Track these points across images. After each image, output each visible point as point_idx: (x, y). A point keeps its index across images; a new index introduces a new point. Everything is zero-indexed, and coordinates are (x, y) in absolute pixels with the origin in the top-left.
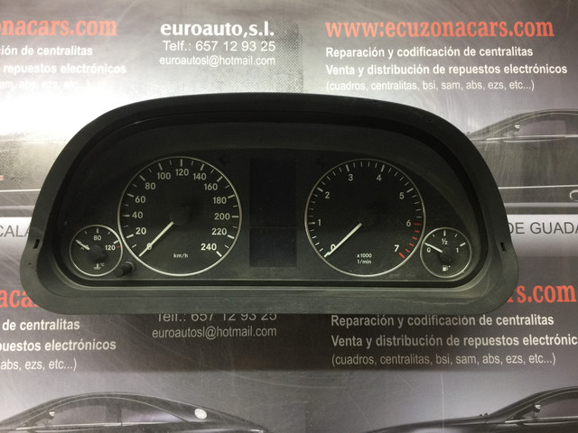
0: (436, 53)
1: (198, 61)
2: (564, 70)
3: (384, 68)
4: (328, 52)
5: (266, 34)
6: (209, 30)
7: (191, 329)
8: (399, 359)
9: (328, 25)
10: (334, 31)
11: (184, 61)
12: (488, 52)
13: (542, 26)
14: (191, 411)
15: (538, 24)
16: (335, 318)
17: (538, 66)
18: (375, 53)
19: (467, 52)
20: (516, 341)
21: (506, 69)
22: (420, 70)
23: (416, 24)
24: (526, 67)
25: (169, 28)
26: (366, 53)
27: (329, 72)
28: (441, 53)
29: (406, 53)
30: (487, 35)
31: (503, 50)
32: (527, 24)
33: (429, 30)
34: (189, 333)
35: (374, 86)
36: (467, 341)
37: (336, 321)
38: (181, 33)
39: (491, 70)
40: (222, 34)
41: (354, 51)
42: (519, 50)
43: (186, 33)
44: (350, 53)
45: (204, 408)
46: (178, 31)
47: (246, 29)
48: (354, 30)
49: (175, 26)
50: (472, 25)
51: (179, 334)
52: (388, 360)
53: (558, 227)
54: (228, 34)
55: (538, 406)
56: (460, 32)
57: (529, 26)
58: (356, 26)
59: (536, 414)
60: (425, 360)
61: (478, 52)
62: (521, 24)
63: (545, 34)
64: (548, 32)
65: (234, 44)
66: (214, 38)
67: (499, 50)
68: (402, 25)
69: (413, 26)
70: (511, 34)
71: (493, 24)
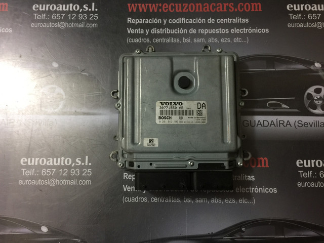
0: (191, 21)
1: (53, 25)
2: (267, 31)
3: (161, 30)
5: (93, 10)
6: (60, 8)
9: (129, 5)
12: (222, 21)
13: (255, 5)
15: (253, 4)
16: (126, 175)
17: (252, 29)
18: (156, 21)
21: (232, 31)
22: (181, 31)
24: (244, 29)
29: (174, 21)
31: (231, 20)
32: (246, 4)
33: (188, 8)
37: (126, 176)
38: (44, 9)
39: (223, 31)
42: (240, 19)
46: (42, 8)
47: (81, 7)
48: (144, 8)
49: (41, 5)
50: (213, 5)
51: (34, 183)
53: (259, 123)
55: (243, 229)
58: (145, 6)
59: (242, 234)
62: (242, 4)
67: (229, 19)
68: (172, 5)
70: (236, 10)
71: (225, 5)
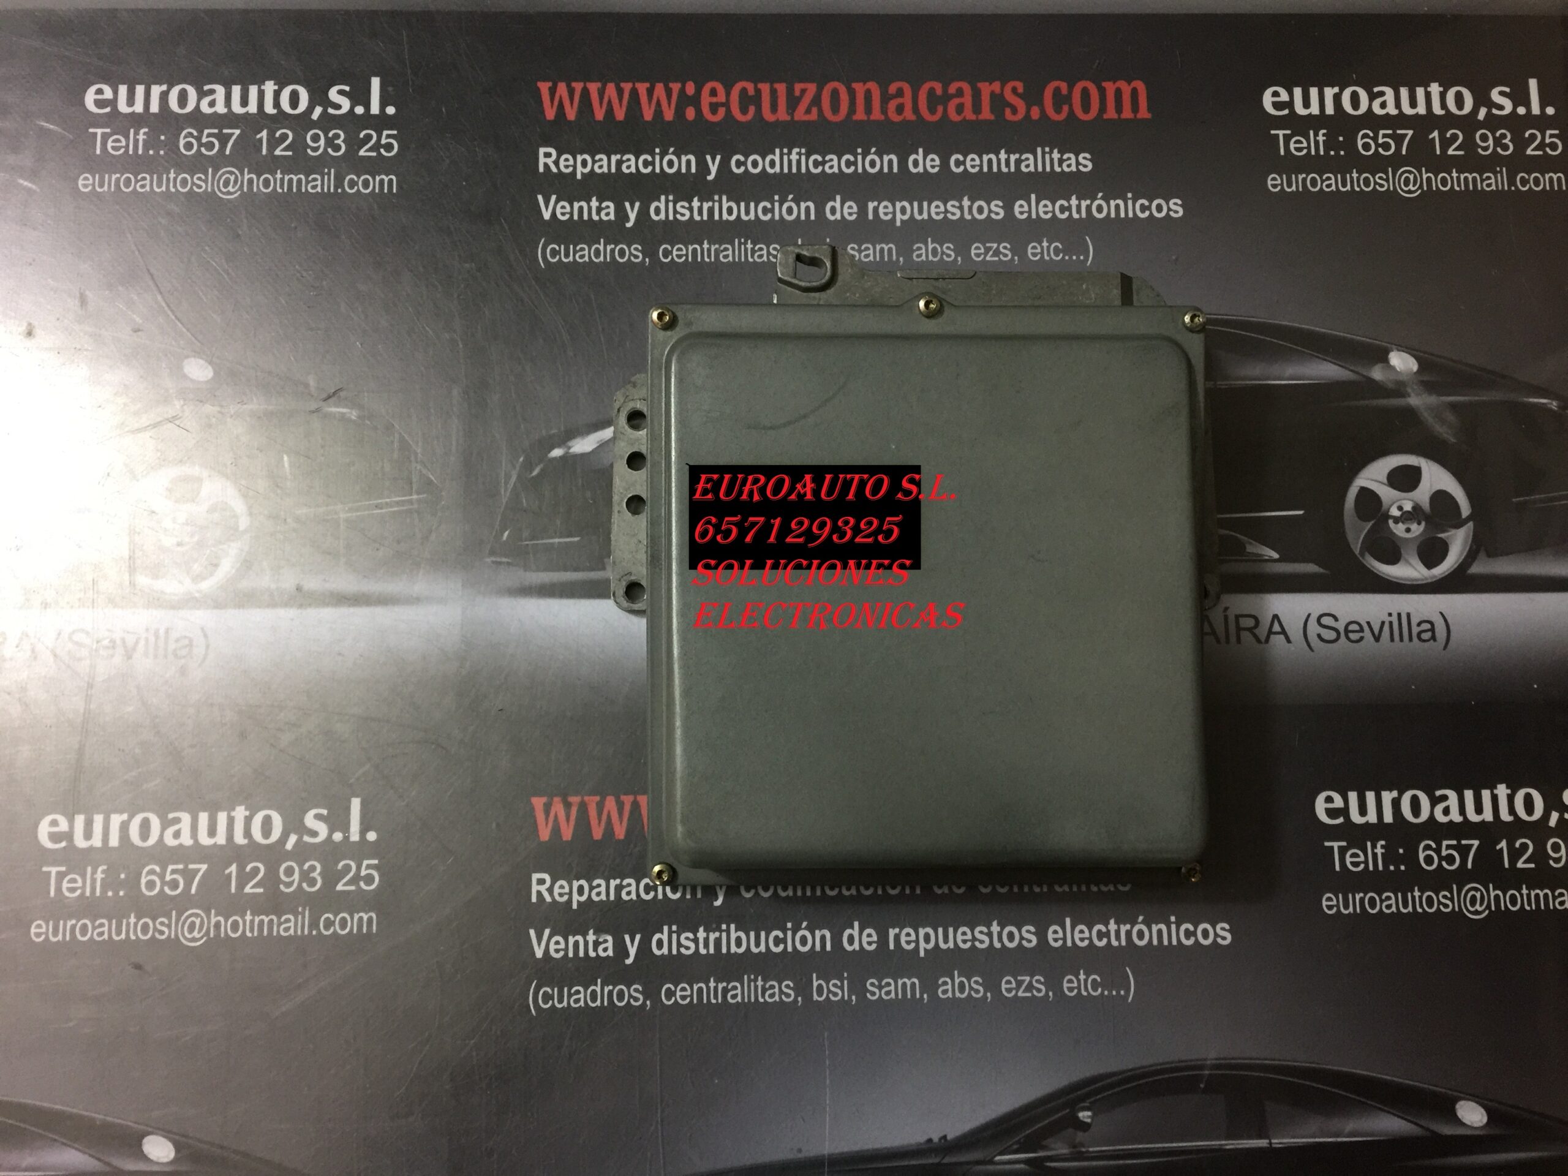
4: (542, 160)
7: (138, 918)
8: (712, 990)
10: (561, 105)
11: (146, 184)
14: (132, 1143)
19: (916, 163)
20: (1029, 936)
23: (781, 88)
25: (108, 93)
26: (646, 164)
27: (547, 216)
28: (848, 164)
30: (969, 115)
34: (133, 928)
35: (667, 253)
36: (897, 937)
40: (252, 108)
41: (614, 158)
43: (154, 108)
44: (604, 164)
45: (167, 1133)
52: (683, 993)
54: (269, 109)
56: (900, 109)
57: (1085, 92)
60: (781, 991)
61: (945, 164)
63: (1127, 114)
64: (1135, 108)
65: (284, 137)
66: (231, 119)
69: (774, 92)
